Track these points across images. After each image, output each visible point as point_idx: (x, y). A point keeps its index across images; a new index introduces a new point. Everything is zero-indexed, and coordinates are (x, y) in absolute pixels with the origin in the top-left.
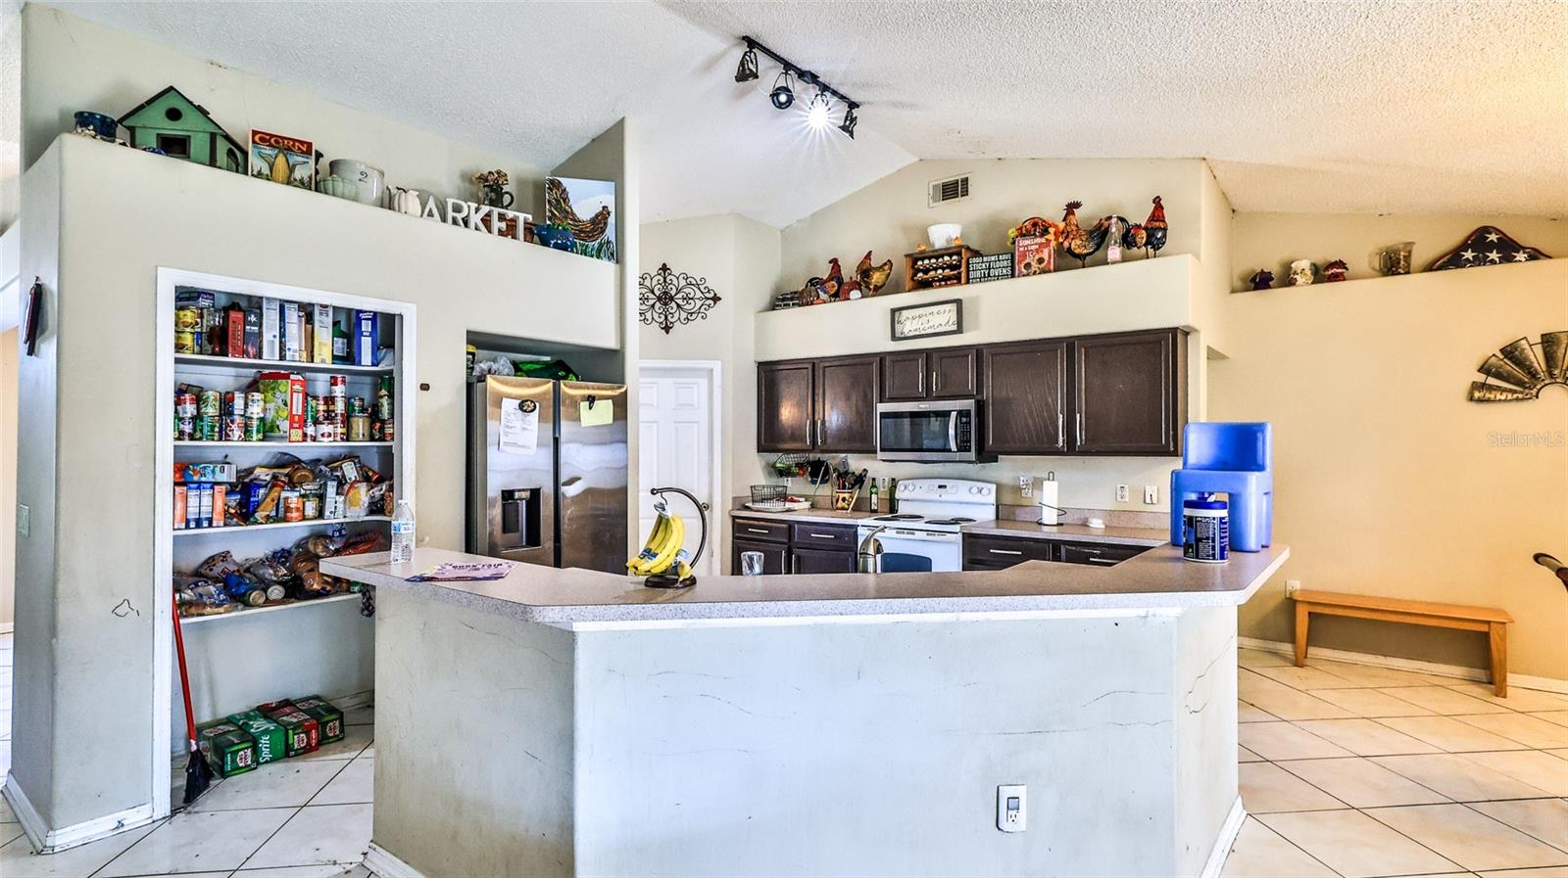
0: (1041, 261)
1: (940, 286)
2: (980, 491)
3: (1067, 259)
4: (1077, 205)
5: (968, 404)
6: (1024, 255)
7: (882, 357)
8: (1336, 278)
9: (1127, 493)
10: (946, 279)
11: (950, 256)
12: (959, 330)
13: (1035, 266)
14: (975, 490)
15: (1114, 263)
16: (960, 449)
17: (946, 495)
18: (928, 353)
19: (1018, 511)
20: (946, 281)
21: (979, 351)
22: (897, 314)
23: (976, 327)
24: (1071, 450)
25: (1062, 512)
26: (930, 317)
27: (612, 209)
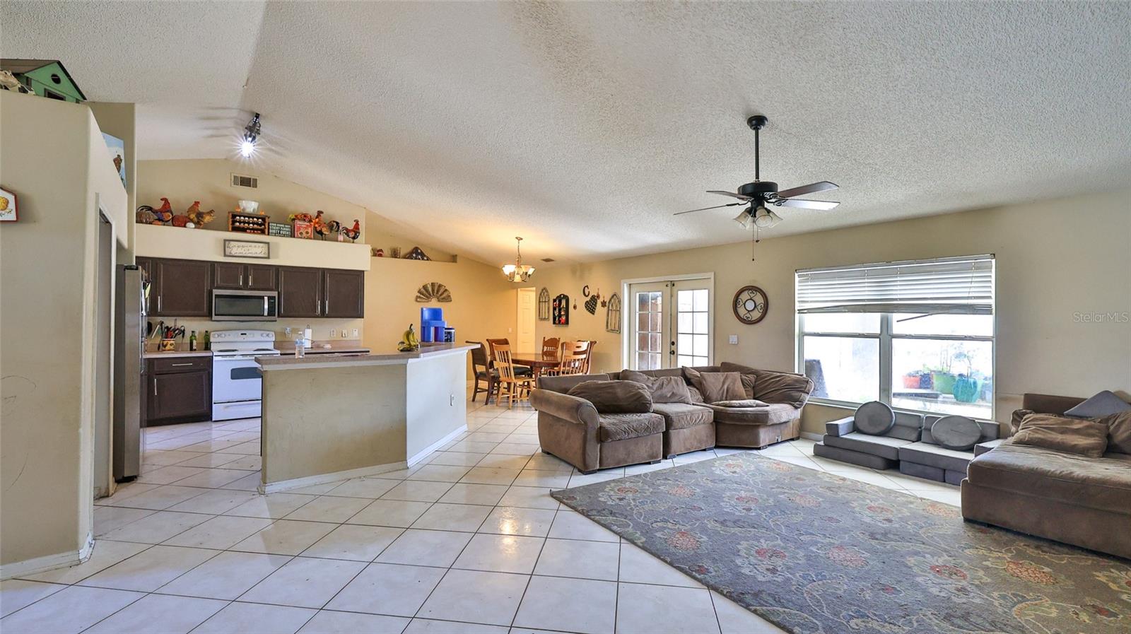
0: (307, 233)
1: (250, 233)
2: (268, 335)
3: (319, 235)
4: (322, 212)
5: (275, 294)
6: (299, 228)
7: (213, 264)
8: (380, 255)
9: (335, 333)
10: (253, 229)
11: (258, 219)
12: (268, 258)
13: (304, 234)
14: (265, 335)
15: (340, 241)
16: (269, 315)
17: (246, 338)
18: (246, 266)
19: (284, 344)
20: (254, 231)
21: (278, 268)
22: (227, 243)
23: (277, 257)
24: (323, 315)
25: (313, 342)
26: (250, 248)
27: (122, 157)
